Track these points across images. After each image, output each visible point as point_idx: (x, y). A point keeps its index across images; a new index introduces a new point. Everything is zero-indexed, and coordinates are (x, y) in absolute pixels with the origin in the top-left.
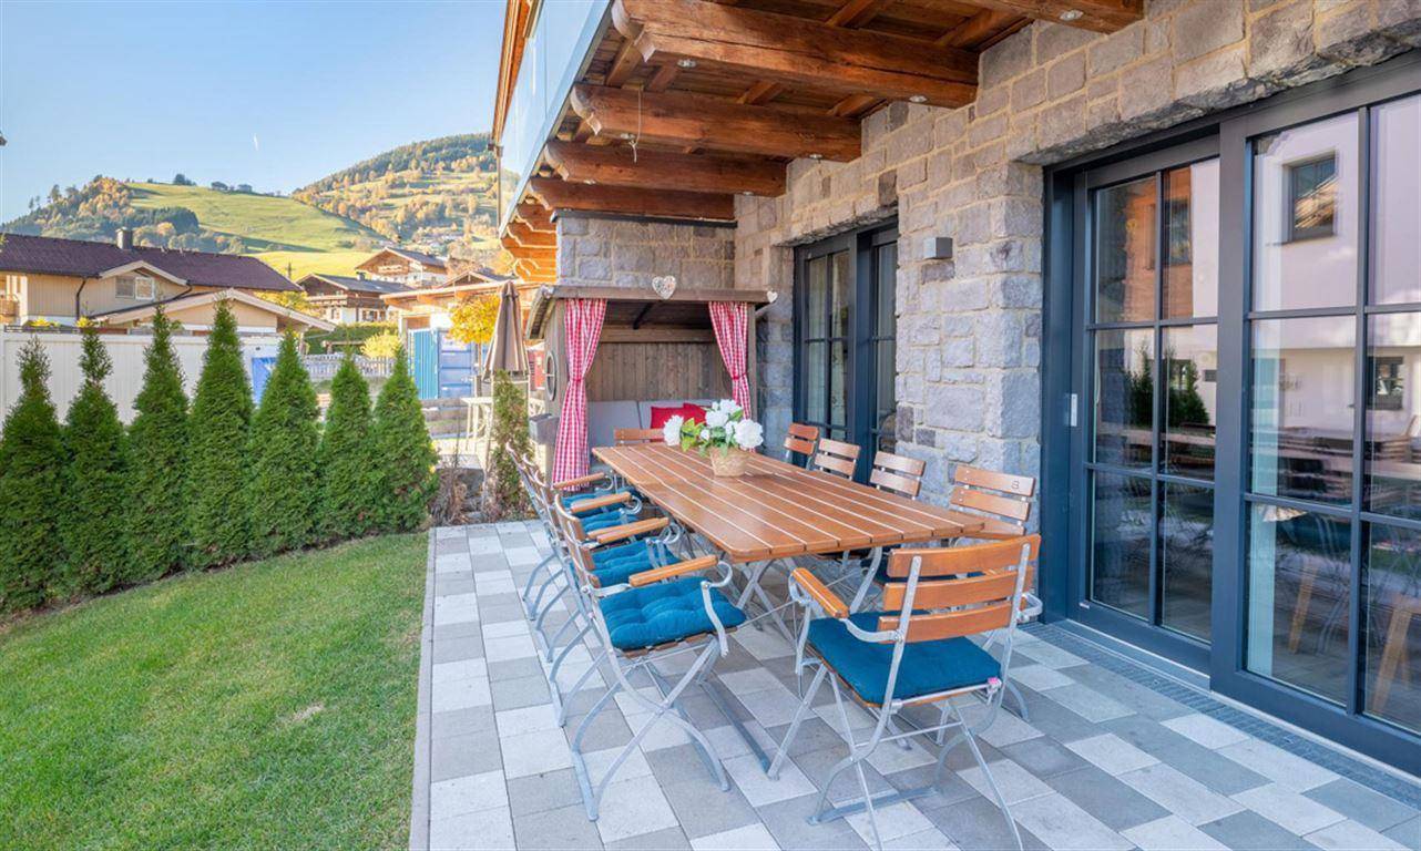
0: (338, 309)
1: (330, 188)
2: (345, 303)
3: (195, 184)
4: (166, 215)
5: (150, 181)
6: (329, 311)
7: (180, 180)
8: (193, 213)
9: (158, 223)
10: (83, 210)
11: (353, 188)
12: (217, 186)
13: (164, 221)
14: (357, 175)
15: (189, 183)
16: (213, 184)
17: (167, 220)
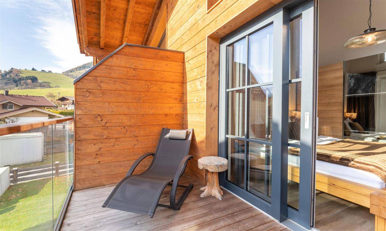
0: (70, 105)
1: (71, 72)
2: (72, 103)
3: (37, 70)
4: (29, 78)
5: (26, 69)
6: (67, 105)
7: (33, 69)
8: (37, 78)
9: (27, 80)
10: (8, 76)
11: (77, 72)
12: (43, 71)
13: (29, 79)
14: (78, 69)
15: (36, 70)
16: (42, 71)
17: (30, 79)
